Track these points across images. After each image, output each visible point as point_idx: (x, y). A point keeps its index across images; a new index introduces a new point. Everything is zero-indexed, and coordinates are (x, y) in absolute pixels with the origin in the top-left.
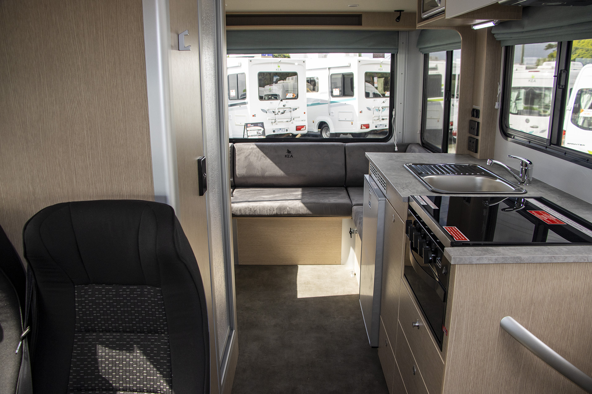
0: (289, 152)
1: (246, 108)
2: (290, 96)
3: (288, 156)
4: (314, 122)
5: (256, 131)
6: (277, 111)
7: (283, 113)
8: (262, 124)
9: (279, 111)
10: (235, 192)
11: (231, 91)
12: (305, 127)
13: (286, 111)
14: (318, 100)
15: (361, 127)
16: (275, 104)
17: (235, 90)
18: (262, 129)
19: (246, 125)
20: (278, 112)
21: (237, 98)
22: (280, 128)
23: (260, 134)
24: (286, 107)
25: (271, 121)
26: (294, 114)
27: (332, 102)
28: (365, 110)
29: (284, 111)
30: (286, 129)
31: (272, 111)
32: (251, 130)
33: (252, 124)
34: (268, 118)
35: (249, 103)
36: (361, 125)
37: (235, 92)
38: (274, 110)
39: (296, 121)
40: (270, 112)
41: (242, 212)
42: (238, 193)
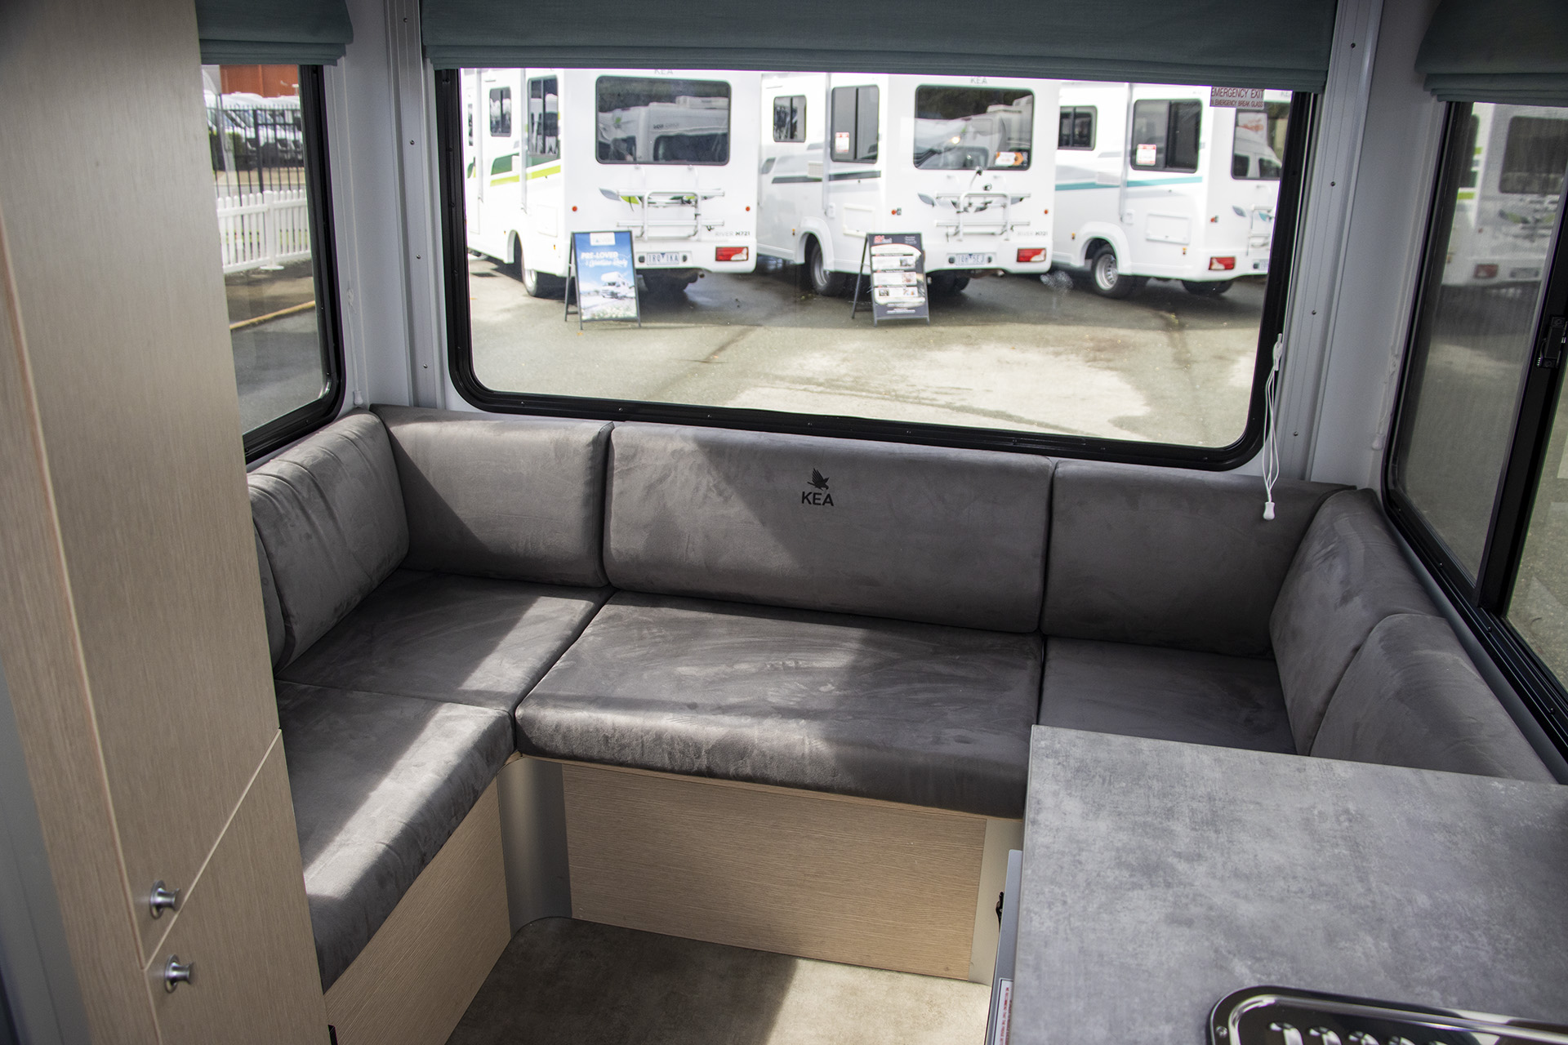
0: (819, 481)
1: (875, 188)
2: (1008, 160)
3: (814, 499)
4: (1076, 238)
5: (898, 259)
6: (963, 202)
7: (982, 209)
8: (916, 240)
9: (970, 204)
10: (594, 625)
11: (838, 135)
12: (1043, 253)
13: (990, 203)
14: (1091, 174)
15: (1211, 264)
16: (964, 183)
17: (848, 133)
18: (917, 253)
19: (870, 239)
20: (966, 205)
21: (851, 157)
22: (970, 252)
23: (907, 268)
24: (991, 191)
25: (945, 230)
26: (1016, 213)
27: (1129, 184)
28: (1227, 216)
29: (986, 204)
30: (986, 257)
31: (949, 200)
32: (883, 255)
33: (887, 236)
34: (936, 222)
35: (883, 174)
36: (1212, 259)
37: (848, 139)
38: (955, 200)
39: (1019, 234)
40: (942, 205)
41: (574, 746)
42: (605, 628)
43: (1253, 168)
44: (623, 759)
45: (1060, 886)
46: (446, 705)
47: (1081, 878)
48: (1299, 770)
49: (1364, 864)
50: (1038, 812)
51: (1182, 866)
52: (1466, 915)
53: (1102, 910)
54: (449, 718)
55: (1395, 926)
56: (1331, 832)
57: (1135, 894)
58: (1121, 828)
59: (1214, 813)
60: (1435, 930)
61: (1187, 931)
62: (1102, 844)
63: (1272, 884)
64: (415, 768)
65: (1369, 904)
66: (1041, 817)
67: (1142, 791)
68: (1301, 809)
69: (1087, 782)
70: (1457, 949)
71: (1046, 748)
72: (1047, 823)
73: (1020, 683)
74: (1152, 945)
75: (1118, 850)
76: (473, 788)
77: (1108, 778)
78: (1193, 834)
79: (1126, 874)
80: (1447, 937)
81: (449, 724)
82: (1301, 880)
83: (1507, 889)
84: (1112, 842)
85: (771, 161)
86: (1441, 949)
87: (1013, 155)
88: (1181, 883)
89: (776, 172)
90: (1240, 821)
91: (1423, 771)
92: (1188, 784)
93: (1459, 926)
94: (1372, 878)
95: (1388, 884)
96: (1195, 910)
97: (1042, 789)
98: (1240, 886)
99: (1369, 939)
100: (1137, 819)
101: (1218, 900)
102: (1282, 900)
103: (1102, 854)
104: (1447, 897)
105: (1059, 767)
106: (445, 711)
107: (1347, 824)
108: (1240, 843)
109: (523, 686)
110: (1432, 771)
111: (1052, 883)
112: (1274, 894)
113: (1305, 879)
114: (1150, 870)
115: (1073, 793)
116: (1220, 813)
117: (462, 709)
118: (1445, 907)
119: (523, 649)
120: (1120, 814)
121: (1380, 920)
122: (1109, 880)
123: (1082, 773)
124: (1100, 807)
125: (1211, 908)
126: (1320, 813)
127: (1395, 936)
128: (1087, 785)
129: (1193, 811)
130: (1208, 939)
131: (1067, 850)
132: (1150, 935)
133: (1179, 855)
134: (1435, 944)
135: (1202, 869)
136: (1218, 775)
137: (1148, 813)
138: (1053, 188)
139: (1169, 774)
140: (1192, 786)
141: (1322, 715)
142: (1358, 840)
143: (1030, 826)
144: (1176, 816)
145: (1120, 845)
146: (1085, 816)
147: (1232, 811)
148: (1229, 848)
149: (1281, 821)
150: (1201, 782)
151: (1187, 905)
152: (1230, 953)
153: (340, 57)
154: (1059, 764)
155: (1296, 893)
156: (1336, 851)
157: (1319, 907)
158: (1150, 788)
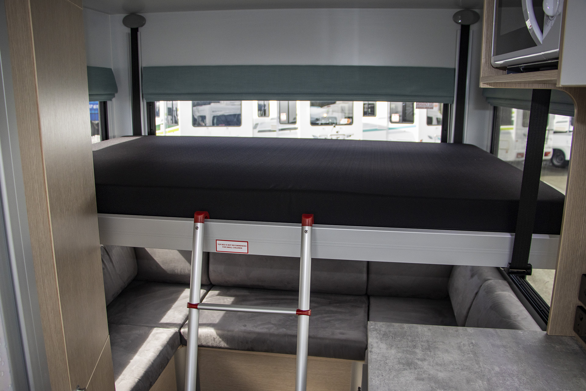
1: (296, 133)
2: (345, 122)
11: (282, 114)
16: (329, 130)
17: (285, 113)
24: (339, 133)
27: (390, 129)
35: (299, 128)
37: (285, 116)
41: (203, 342)
42: (211, 299)
43: (434, 121)
44: (220, 346)
45: (381, 370)
46: (155, 328)
47: (387, 368)
48: (456, 331)
49: (478, 359)
50: (372, 348)
51: (419, 363)
52: (511, 372)
53: (394, 377)
54: (157, 333)
55: (488, 377)
56: (467, 350)
57: (405, 372)
58: (399, 352)
59: (429, 346)
60: (501, 378)
61: (422, 382)
62: (393, 357)
63: (449, 367)
64: (146, 351)
65: (480, 371)
66: (373, 350)
67: (405, 340)
68: (457, 343)
69: (387, 338)
70: (508, 383)
71: (373, 328)
72: (375, 352)
73: (361, 313)
74: (411, 387)
75: (398, 359)
76: (167, 358)
77: (394, 337)
78: (423, 353)
79: (402, 366)
80: (505, 380)
81: (157, 335)
82: (458, 365)
83: (523, 364)
84: (397, 356)
85: (257, 125)
86: (503, 383)
87: (347, 120)
88: (419, 368)
89: (259, 128)
90: (437, 348)
91: (496, 329)
92: (420, 337)
93: (508, 376)
94: (481, 363)
95: (486, 365)
96: (424, 376)
97: (372, 341)
98: (439, 368)
99: (480, 382)
100: (404, 349)
101: (431, 372)
102: (452, 371)
103: (394, 360)
104: (505, 367)
105: (378, 334)
106: (155, 331)
107: (472, 347)
108: (438, 354)
109: (183, 321)
110: (499, 329)
111: (378, 370)
112: (449, 369)
113: (459, 364)
114: (409, 364)
115: (383, 342)
116: (431, 346)
117: (161, 330)
118: (504, 370)
119: (181, 308)
120: (398, 348)
121: (484, 375)
122: (396, 368)
123: (385, 336)
124: (392, 346)
125: (429, 375)
126: (464, 344)
127: (489, 380)
128: (387, 339)
129: (422, 346)
130: (429, 384)
131: (382, 359)
132: (411, 384)
133: (418, 359)
134: (501, 382)
135: (426, 363)
136: (430, 334)
137: (407, 347)
138: (362, 131)
139: (414, 335)
140: (421, 338)
141: (467, 317)
142: (476, 352)
143: (369, 353)
144: (417, 347)
145: (399, 357)
146: (387, 349)
147: (435, 345)
148: (434, 356)
149: (451, 347)
150: (424, 336)
151: (422, 374)
152: (436, 388)
153: (113, 98)
154: (378, 333)
155: (456, 369)
156: (469, 355)
157: (464, 373)
158: (408, 339)
